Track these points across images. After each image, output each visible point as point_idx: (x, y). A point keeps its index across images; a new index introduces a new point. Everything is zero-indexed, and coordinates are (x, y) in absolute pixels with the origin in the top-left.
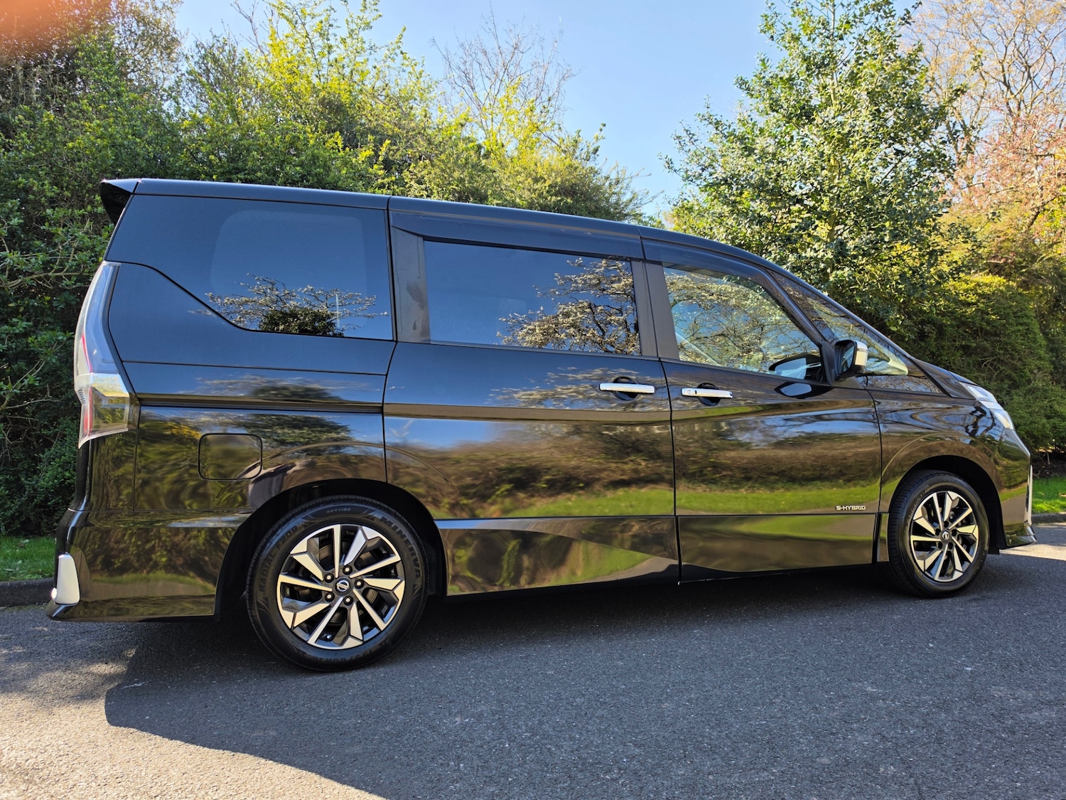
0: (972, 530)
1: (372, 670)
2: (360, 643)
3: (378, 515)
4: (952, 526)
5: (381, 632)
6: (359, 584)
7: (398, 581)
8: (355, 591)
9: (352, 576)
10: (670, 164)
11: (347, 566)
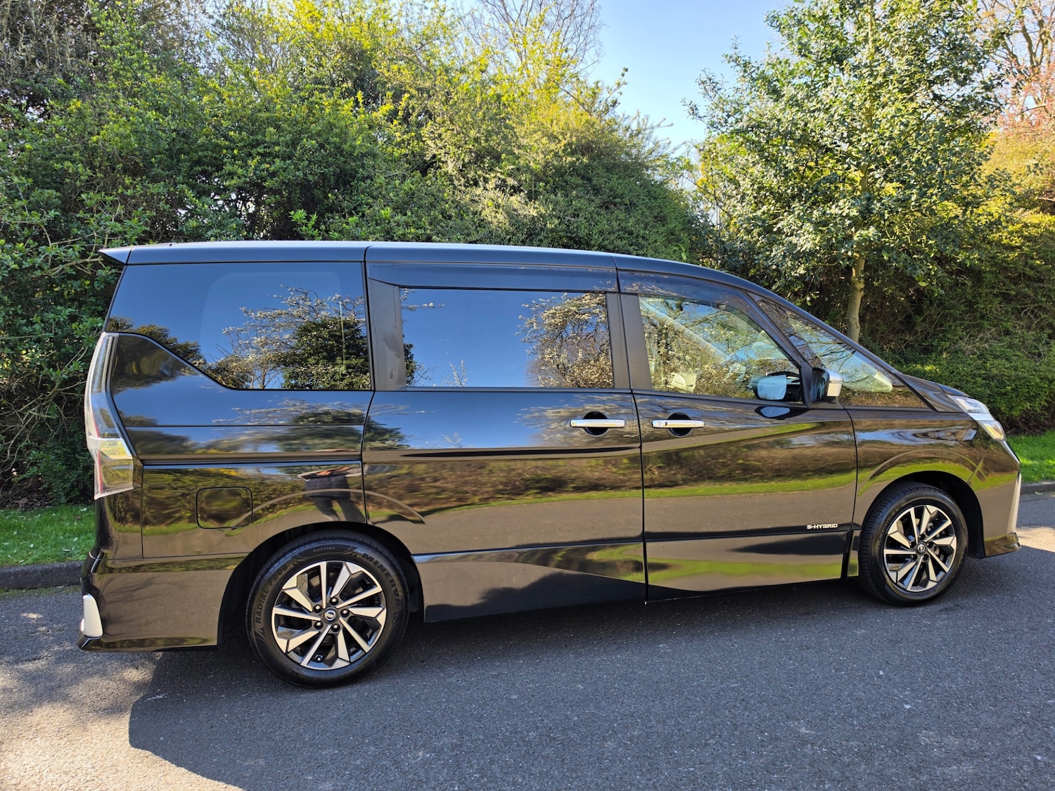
0: (951, 541)
1: (359, 687)
2: (348, 664)
3: (361, 551)
4: (928, 539)
5: (366, 653)
6: (345, 612)
7: (381, 609)
8: (341, 619)
9: (338, 607)
10: (694, 110)
11: (334, 597)
